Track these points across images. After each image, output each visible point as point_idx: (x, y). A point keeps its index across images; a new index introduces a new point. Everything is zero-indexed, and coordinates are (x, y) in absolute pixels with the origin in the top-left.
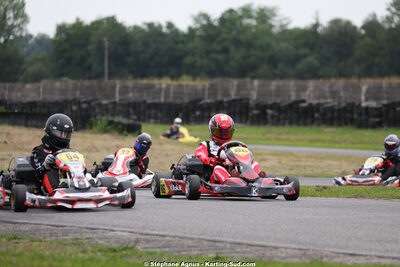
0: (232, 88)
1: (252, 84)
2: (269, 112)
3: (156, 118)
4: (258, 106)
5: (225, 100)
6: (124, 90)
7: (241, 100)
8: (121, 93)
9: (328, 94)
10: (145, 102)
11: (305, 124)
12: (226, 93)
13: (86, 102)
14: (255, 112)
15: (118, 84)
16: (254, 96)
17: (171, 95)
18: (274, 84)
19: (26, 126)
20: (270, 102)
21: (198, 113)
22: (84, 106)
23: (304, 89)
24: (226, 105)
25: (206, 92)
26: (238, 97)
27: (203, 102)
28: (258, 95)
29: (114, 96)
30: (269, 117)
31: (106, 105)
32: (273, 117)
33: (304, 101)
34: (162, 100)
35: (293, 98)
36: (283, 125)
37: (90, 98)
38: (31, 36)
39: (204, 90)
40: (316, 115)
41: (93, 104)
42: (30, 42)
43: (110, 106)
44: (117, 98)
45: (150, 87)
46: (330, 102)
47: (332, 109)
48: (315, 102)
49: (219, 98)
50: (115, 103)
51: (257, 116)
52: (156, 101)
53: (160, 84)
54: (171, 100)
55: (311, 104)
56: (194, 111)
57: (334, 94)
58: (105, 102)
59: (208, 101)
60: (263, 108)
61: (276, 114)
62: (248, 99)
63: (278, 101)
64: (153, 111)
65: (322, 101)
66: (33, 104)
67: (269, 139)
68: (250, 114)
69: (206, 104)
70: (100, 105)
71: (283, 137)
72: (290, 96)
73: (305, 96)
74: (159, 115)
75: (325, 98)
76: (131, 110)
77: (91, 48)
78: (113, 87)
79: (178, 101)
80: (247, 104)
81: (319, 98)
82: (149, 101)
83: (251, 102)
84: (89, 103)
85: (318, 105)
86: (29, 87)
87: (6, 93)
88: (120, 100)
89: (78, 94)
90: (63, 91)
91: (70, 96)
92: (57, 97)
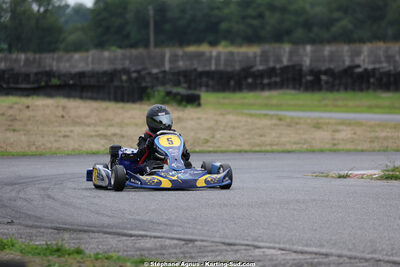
0: (284, 54)
1: (305, 50)
2: (324, 78)
3: (207, 86)
4: (312, 72)
5: (278, 66)
6: (174, 58)
7: (293, 67)
8: (171, 61)
9: (383, 59)
10: (195, 70)
11: (361, 90)
12: (278, 59)
13: (135, 72)
14: (309, 78)
15: (168, 52)
16: (307, 62)
17: (222, 62)
18: (327, 50)
19: (81, 98)
20: (323, 68)
21: (250, 80)
22: (134, 75)
23: (358, 53)
24: (278, 72)
25: (258, 59)
26: (290, 64)
27: (255, 69)
28: (311, 61)
29: (163, 64)
30: (323, 83)
31: (156, 74)
32: (327, 83)
33: (359, 66)
34: (213, 68)
35: (348, 63)
36: (338, 90)
37: (139, 67)
38: (67, 6)
39: (255, 56)
40: (372, 80)
41: (143, 73)
42: (68, 11)
43: (161, 76)
44: (167, 67)
45: (200, 55)
46: (385, 66)
47: (388, 74)
48: (370, 67)
49: (271, 64)
50: (164, 72)
51: (311, 82)
52: (207, 69)
53: (211, 52)
54: (222, 67)
55: (366, 70)
56: (246, 78)
57: (389, 58)
58: (155, 71)
59: (261, 68)
60: (316, 74)
61: (331, 80)
62: (301, 66)
63: (332, 66)
64: (204, 80)
65: (377, 66)
66: (82, 75)
67: (326, 106)
68: (304, 80)
69: (258, 71)
70: (150, 74)
71: (340, 103)
72: (344, 62)
73: (359, 61)
74: (211, 83)
75: (380, 62)
76: (182, 79)
77: (130, 16)
78: (163, 56)
79: (229, 69)
80: (301, 70)
81: (374, 63)
82: (200, 69)
83: (304, 68)
84: (138, 72)
85: (374, 69)
86: (77, 56)
87: (55, 64)
88: (171, 68)
89: (127, 64)
90: (112, 61)
91: (119, 66)
92: (106, 67)
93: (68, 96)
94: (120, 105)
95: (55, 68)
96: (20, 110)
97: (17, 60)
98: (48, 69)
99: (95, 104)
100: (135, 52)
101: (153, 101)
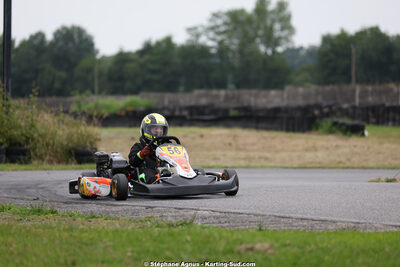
3: (394, 120)
6: (364, 95)
8: (361, 97)
10: (383, 105)
13: (326, 107)
15: (358, 89)
22: (326, 110)
29: (354, 100)
31: (347, 109)
37: (331, 102)
41: (334, 108)
43: (351, 111)
44: (357, 102)
45: (388, 91)
50: (354, 107)
52: (395, 104)
53: (398, 90)
58: (345, 106)
64: (391, 115)
66: (277, 110)
70: (340, 109)
74: (397, 118)
76: (370, 114)
78: (354, 91)
82: (387, 104)
84: (330, 107)
86: (273, 93)
87: (252, 99)
88: (360, 104)
89: (320, 99)
90: (306, 96)
91: (312, 102)
92: (301, 102)
93: (245, 127)
94: (291, 134)
95: (252, 104)
96: (193, 138)
97: (217, 96)
98: (246, 104)
99: (265, 134)
100: (328, 88)
101: (321, 130)
